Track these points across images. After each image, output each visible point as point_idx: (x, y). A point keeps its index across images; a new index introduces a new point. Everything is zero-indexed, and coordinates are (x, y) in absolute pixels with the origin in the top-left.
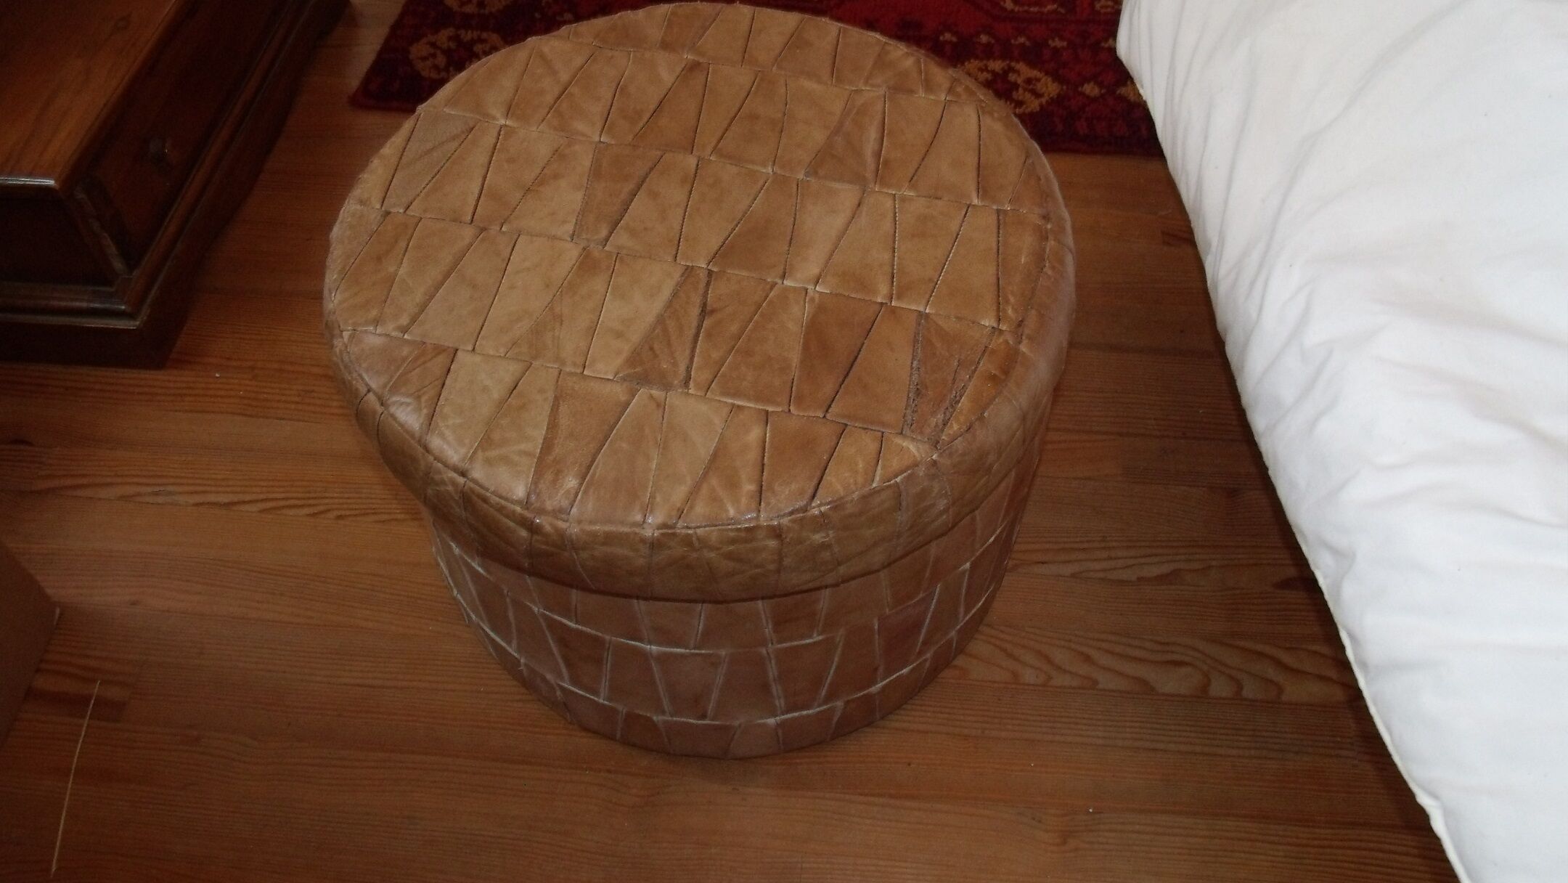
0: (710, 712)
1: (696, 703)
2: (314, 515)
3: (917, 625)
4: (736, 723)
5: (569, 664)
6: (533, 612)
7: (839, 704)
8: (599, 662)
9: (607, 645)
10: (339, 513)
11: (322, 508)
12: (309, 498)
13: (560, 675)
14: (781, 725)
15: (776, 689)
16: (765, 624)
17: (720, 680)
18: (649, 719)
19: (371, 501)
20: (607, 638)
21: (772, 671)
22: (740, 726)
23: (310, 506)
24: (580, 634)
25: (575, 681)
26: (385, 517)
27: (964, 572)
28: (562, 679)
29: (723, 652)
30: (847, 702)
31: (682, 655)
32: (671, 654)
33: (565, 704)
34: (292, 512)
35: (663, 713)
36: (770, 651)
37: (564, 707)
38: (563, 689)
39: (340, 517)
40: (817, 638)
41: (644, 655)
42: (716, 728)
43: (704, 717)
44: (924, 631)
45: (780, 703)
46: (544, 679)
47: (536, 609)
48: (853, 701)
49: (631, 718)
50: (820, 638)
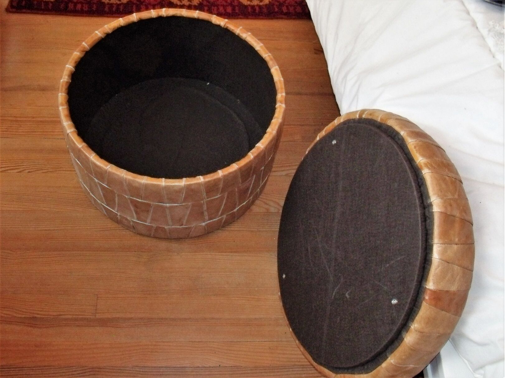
0: (184, 223)
1: (180, 221)
2: (20, 172)
3: (248, 189)
4: (192, 226)
5: (137, 213)
6: (126, 198)
7: (225, 216)
8: (148, 211)
9: (152, 205)
10: (28, 170)
11: (21, 169)
12: (16, 166)
13: (133, 217)
14: (207, 225)
15: (206, 213)
16: (203, 194)
17: (188, 212)
18: (164, 228)
19: (39, 165)
20: (152, 203)
21: (205, 208)
22: (194, 226)
23: (17, 169)
24: (142, 203)
25: (138, 219)
26: (46, 171)
27: (262, 170)
28: (133, 218)
29: (190, 204)
30: (227, 216)
31: (176, 206)
32: (173, 206)
33: (133, 227)
34: (12, 171)
35: (169, 225)
36: (204, 201)
37: (133, 228)
38: (134, 222)
39: (29, 172)
40: (219, 196)
41: (164, 208)
42: (186, 228)
43: (182, 225)
44: (250, 190)
45: (207, 218)
46: (127, 219)
47: (127, 197)
48: (229, 215)
49: (157, 229)
50: (220, 196)
